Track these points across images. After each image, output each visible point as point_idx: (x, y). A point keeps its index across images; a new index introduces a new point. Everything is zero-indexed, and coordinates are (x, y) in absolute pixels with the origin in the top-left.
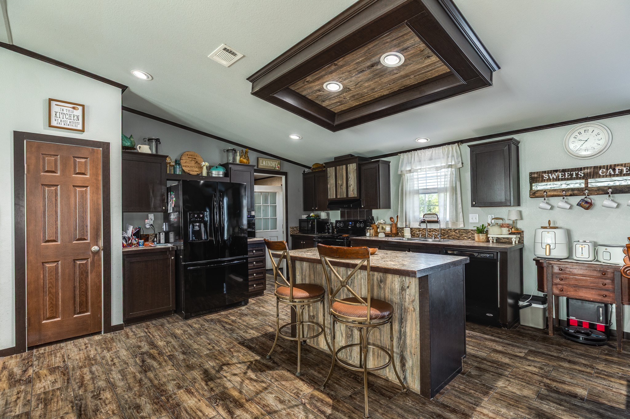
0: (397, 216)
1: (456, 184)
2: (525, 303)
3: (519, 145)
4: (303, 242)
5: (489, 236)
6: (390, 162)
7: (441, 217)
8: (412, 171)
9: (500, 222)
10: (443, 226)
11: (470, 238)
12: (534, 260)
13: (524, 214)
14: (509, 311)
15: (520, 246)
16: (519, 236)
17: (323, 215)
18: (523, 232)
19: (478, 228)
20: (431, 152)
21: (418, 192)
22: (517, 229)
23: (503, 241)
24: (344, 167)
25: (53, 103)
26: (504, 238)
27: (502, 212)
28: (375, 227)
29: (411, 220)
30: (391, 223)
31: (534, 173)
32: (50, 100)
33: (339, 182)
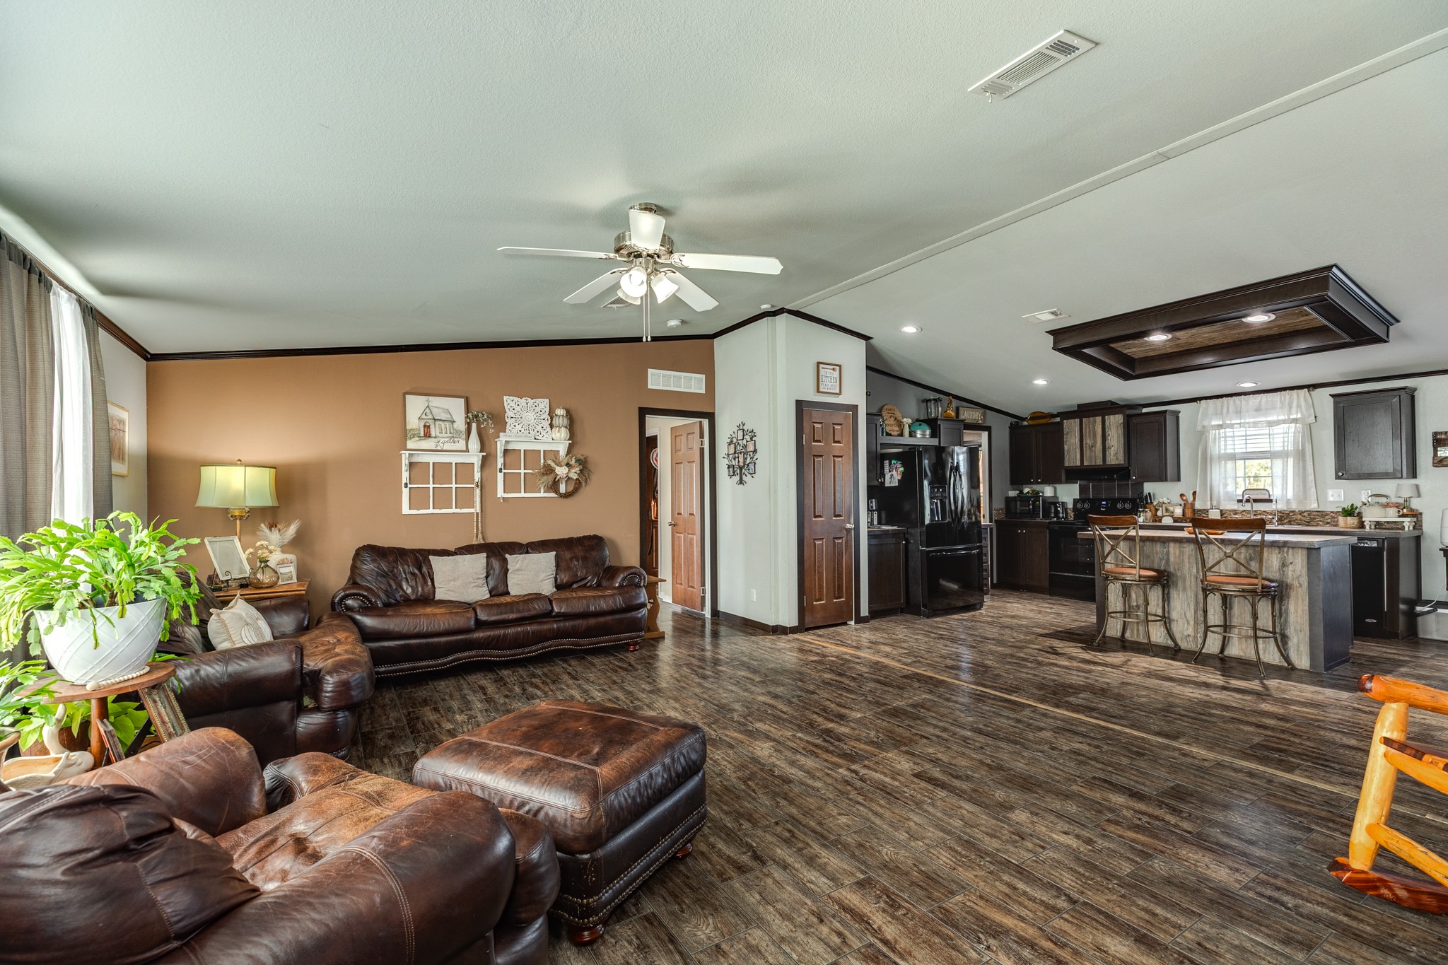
0: (1194, 493)
1: (1303, 445)
2: (1426, 609)
3: (1416, 394)
4: (1022, 531)
5: (1364, 519)
6: (1179, 412)
7: (1276, 493)
8: (1224, 426)
9: (1383, 500)
10: (1281, 506)
11: (1328, 523)
12: (1441, 550)
13: (1422, 490)
14: (1402, 620)
15: (1417, 533)
16: (1415, 519)
17: (1048, 491)
18: (1421, 514)
19: (1344, 509)
20: (1259, 400)
21: (1233, 457)
22: (1412, 510)
23: (1387, 526)
24: (1099, 419)
25: (821, 366)
26: (1388, 522)
27: (1388, 487)
28: (1153, 508)
29: (1222, 498)
30: (1183, 503)
31: (1441, 433)
32: (819, 363)
33: (1088, 441)
